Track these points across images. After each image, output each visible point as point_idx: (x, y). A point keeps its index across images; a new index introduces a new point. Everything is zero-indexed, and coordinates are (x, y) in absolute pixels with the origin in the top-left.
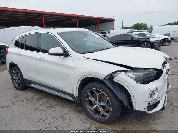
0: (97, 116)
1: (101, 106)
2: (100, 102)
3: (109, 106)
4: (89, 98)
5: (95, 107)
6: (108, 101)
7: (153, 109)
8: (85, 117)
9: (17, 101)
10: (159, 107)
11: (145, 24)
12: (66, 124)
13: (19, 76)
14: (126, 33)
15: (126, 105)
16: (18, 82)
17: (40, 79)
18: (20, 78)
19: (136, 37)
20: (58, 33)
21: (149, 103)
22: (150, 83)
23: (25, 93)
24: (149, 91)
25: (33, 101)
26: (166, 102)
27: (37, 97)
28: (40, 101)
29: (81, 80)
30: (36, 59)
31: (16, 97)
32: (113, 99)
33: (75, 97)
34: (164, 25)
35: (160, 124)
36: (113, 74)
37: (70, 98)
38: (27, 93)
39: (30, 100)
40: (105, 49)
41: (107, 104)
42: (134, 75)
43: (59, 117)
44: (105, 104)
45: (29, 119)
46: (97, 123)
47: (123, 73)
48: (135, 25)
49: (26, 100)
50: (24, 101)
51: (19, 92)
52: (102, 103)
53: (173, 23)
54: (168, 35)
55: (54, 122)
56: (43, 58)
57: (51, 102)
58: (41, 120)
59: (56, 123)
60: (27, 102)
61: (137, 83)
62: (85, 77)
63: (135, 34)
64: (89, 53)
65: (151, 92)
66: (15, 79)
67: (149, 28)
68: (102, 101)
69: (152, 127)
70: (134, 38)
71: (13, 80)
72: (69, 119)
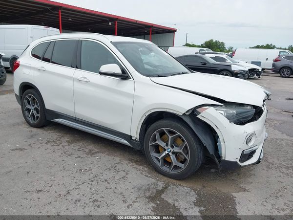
0: (165, 169)
1: (173, 153)
2: (172, 147)
3: (187, 153)
4: (157, 142)
5: (164, 154)
6: (186, 147)
7: (247, 160)
8: (146, 169)
9: (35, 143)
10: (254, 159)
11: (222, 43)
12: (121, 177)
13: (37, 104)
14: (193, 54)
15: (211, 154)
16: (33, 115)
17: (76, 111)
18: (39, 109)
19: (212, 63)
20: (111, 42)
21: (243, 151)
22: (247, 124)
23: (45, 132)
24: (246, 134)
25: (62, 145)
26: (262, 154)
27: (66, 139)
28: (73, 144)
29: (147, 115)
30: (73, 79)
31: (32, 136)
32: (194, 144)
33: (133, 140)
34: (250, 48)
35: (251, 183)
36: (197, 108)
37: (125, 142)
38: (48, 132)
39: (56, 143)
40: (180, 74)
41: (183, 150)
42: (225, 112)
43: (107, 167)
44: (181, 151)
45: (62, 168)
46: (165, 178)
47: (212, 108)
48: (206, 43)
49: (49, 142)
50: (46, 143)
51: (35, 130)
52: (176, 150)
53: (265, 45)
54: (258, 64)
55: (102, 173)
56: (86, 78)
57: (91, 147)
58: (81, 170)
59: (104, 175)
60: (53, 145)
61: (230, 122)
62: (153, 111)
63: (210, 57)
64: (159, 76)
65: (248, 137)
66: (29, 110)
67: (227, 49)
68: (176, 146)
69: (241, 186)
70: (208, 63)
71: (25, 110)
72: (124, 171)
